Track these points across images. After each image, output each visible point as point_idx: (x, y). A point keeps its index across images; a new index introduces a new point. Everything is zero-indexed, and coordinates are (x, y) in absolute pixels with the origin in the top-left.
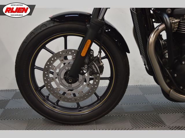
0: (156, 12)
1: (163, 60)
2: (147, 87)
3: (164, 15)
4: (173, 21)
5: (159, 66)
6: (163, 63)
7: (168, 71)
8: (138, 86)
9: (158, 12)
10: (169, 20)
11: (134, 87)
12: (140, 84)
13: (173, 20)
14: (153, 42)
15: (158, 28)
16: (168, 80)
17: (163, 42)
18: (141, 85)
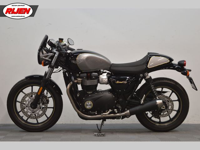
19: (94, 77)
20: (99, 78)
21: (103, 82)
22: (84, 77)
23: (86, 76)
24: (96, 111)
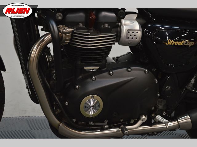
0: (42, 16)
1: (51, 83)
2: (37, 119)
3: (50, 22)
4: (64, 31)
5: (44, 90)
6: (50, 86)
7: (56, 98)
8: (24, 118)
9: (43, 16)
10: (57, 29)
11: (19, 119)
12: (27, 115)
13: (64, 29)
14: (36, 57)
15: (44, 38)
16: (58, 110)
17: (50, 57)
18: (29, 116)
19: (107, 26)
20: (120, 27)
21: (130, 39)
22: (78, 24)
23: (83, 20)
24: (106, 121)
